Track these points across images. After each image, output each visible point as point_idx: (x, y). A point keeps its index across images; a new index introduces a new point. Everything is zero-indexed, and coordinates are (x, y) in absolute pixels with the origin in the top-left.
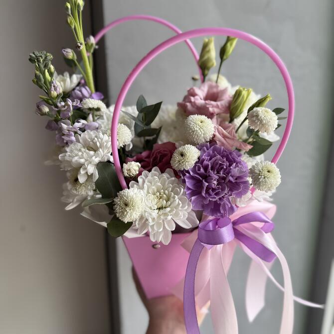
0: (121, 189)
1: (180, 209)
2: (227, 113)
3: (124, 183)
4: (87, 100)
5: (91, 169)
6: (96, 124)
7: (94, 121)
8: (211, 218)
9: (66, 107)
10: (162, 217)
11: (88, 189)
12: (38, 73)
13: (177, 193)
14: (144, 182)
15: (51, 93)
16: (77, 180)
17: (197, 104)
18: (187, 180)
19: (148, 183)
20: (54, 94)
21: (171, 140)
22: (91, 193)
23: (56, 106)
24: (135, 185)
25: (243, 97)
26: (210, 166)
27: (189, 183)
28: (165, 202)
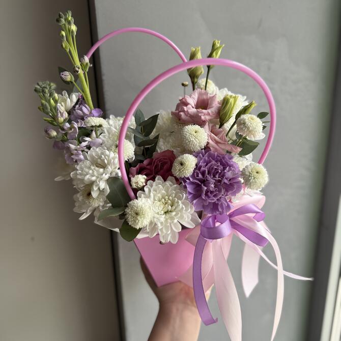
0: (130, 199)
1: (184, 212)
2: (218, 119)
3: (132, 194)
4: (89, 118)
5: (103, 185)
6: (99, 141)
7: (97, 137)
8: (209, 215)
9: (73, 130)
10: (169, 221)
11: (100, 201)
12: (44, 102)
13: (180, 199)
14: (150, 191)
15: (58, 119)
16: (89, 194)
17: (190, 113)
18: (187, 186)
19: (154, 192)
20: (61, 119)
21: (170, 148)
22: (102, 204)
23: (63, 129)
24: (142, 195)
25: (231, 104)
26: (207, 172)
27: (190, 188)
28: (170, 207)
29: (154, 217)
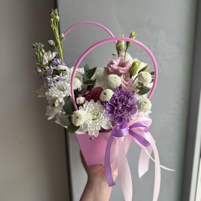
0: (75, 110)
1: (103, 120)
2: (129, 73)
3: (77, 108)
4: (60, 65)
5: (61, 100)
6: (64, 78)
7: (63, 76)
8: (118, 124)
9: (50, 70)
10: (94, 124)
11: (59, 110)
12: (36, 53)
13: (102, 113)
14: (86, 107)
15: (43, 63)
16: (54, 105)
17: (114, 68)
18: (107, 106)
19: (89, 108)
20: (44, 63)
21: (101, 86)
22: (60, 112)
23: (45, 69)
24: (82, 108)
25: (136, 66)
26: (118, 100)
27: (108, 107)
28: (96, 116)
29: (86, 121)
